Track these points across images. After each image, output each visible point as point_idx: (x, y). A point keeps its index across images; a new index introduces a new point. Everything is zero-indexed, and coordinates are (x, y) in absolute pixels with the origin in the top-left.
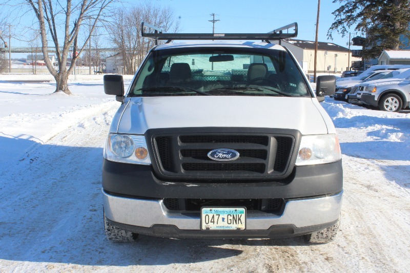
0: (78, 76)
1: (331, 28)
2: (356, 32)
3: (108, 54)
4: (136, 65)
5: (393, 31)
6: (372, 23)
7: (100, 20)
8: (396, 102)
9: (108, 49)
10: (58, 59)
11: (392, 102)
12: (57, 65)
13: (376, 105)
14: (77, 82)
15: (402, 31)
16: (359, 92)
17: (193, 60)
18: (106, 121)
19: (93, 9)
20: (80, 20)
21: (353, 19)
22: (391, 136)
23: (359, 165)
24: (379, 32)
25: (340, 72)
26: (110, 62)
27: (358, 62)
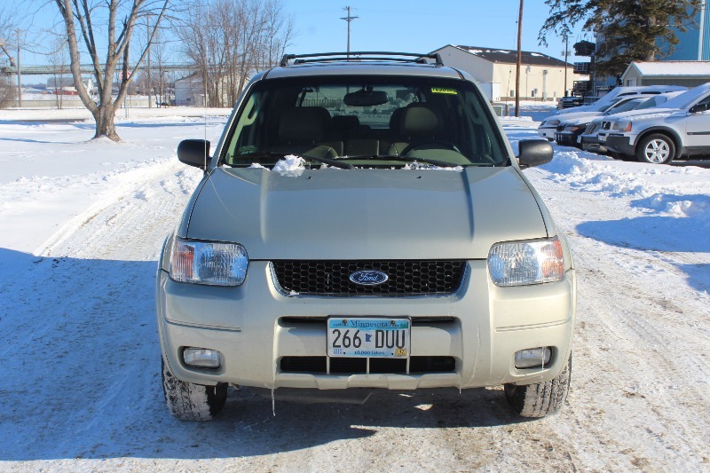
0: (131, 111)
1: (544, 27)
3: (178, 74)
4: (225, 91)
5: (646, 30)
6: (611, 19)
7: (167, 17)
8: (664, 148)
9: (179, 67)
11: (658, 148)
12: (96, 94)
13: (632, 152)
14: (129, 121)
15: (661, 31)
16: (602, 131)
18: (181, 187)
20: (134, 17)
21: (579, 11)
22: (674, 207)
23: (633, 262)
24: (622, 32)
25: (551, 99)
26: (182, 88)
27: (584, 82)
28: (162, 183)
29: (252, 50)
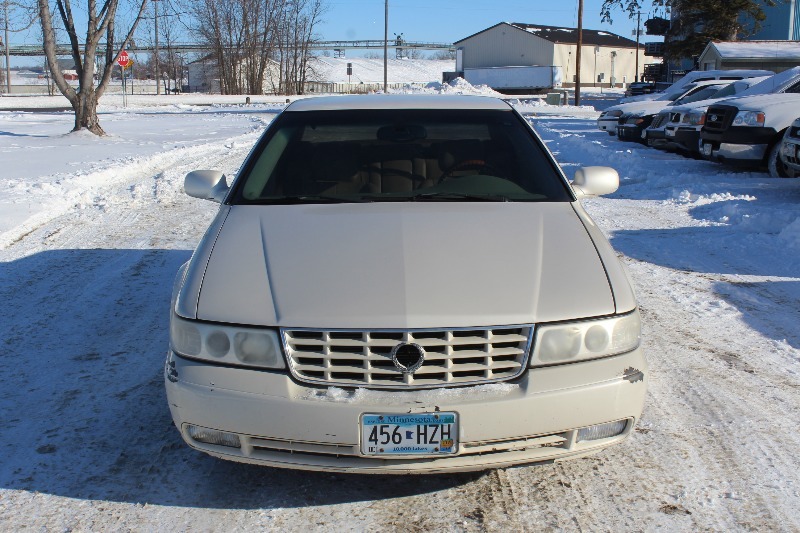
2: (655, 7)
4: (243, 75)
5: (727, 4)
10: (77, 66)
15: (744, 4)
16: (670, 124)
17: (349, 65)
24: (699, 6)
25: (620, 86)
26: (195, 71)
27: (657, 65)
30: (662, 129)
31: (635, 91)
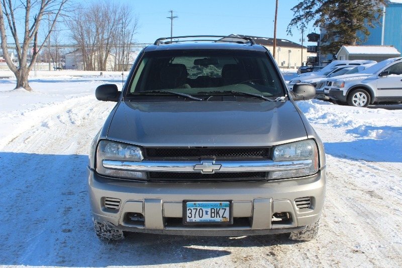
0: (38, 72)
1: (290, 24)
3: (67, 50)
4: (96, 61)
5: (351, 27)
6: (330, 20)
7: (62, 15)
8: (364, 98)
9: (68, 46)
10: (18, 55)
11: (360, 97)
12: (16, 61)
13: (345, 100)
14: (37, 78)
15: (359, 27)
16: (327, 87)
18: (70, 119)
19: (53, 4)
20: (41, 15)
21: (311, 15)
22: (372, 134)
23: (350, 167)
24: (337, 28)
25: (293, 68)
26: (69, 59)
27: (314, 57)
28: (58, 117)
29: (113, 36)
30: (322, 89)
31: (303, 70)
